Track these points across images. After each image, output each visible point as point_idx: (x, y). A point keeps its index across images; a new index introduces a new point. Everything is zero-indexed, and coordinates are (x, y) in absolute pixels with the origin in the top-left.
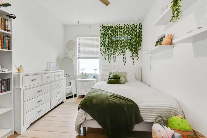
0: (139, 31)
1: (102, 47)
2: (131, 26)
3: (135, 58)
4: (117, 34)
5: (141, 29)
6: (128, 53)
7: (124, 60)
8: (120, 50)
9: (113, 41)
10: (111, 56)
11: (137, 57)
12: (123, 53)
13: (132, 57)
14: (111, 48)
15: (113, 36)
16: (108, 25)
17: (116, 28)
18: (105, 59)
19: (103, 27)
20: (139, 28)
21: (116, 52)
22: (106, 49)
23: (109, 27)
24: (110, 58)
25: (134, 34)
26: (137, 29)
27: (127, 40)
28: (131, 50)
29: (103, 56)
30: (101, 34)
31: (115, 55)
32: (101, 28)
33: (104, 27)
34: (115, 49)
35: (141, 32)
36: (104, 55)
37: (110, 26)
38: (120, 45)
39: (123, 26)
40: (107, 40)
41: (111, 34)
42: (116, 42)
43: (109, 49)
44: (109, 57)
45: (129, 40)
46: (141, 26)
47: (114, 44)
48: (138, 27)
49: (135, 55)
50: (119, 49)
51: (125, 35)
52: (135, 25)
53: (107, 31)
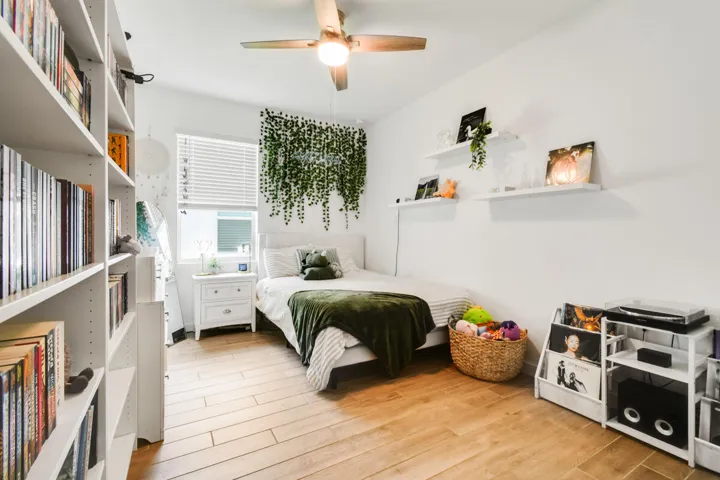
0: (360, 147)
1: (267, 178)
2: (341, 131)
3: (352, 214)
4: (309, 147)
5: (365, 143)
6: (335, 199)
7: (326, 219)
8: (316, 190)
9: (298, 163)
10: (292, 205)
11: (354, 213)
12: (324, 200)
13: (344, 210)
14: (292, 184)
15: (298, 150)
16: (283, 116)
17: (306, 128)
18: (275, 212)
19: (271, 118)
20: (359, 140)
21: (305, 196)
22: (280, 184)
23: (286, 122)
24: (288, 210)
25: (348, 153)
26: (355, 141)
27: (333, 166)
28: (341, 191)
29: (270, 204)
30: (262, 138)
31: (301, 205)
32: (263, 119)
33: (273, 118)
34: (304, 187)
35: (364, 152)
36: (271, 201)
37: (289, 118)
38: (316, 177)
39: (324, 127)
40: (281, 161)
41: (292, 142)
42: (306, 168)
43: (286, 185)
44: (285, 208)
45: (337, 166)
46: (364, 137)
47: (300, 171)
48: (357, 136)
49: (350, 206)
50: (314, 187)
51: (328, 152)
52: (351, 130)
53: (280, 132)
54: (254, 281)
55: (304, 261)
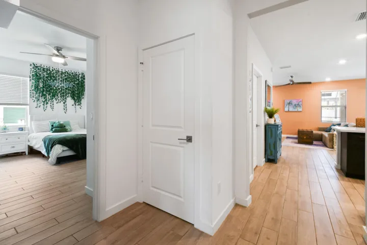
0: (82, 80)
1: (34, 92)
2: (72, 73)
3: (78, 107)
4: (56, 79)
5: (84, 79)
6: (70, 101)
7: (65, 109)
8: (60, 98)
9: (50, 86)
10: (47, 103)
11: (79, 106)
12: (64, 101)
13: (74, 106)
14: (47, 95)
15: (50, 80)
16: (42, 66)
17: (54, 72)
18: (38, 106)
19: (35, 67)
20: (81, 77)
21: (54, 99)
22: (41, 95)
23: (44, 70)
24: (45, 105)
25: (76, 83)
26: (80, 78)
27: (68, 87)
28: (73, 98)
29: (36, 103)
30: (31, 75)
31: (52, 103)
32: (31, 67)
33: (37, 67)
34: (54, 96)
35: (84, 82)
36: (36, 101)
37: (45, 67)
38: (60, 92)
39: (64, 71)
40: (41, 85)
41: (47, 77)
42: (55, 88)
43: (43, 95)
44: (44, 104)
45: (70, 87)
46: (84, 76)
47: (51, 89)
48: (80, 76)
49: (77, 104)
50: (59, 96)
51: (66, 82)
52: (77, 73)
53: (40, 73)
54: (27, 134)
55: (53, 126)
